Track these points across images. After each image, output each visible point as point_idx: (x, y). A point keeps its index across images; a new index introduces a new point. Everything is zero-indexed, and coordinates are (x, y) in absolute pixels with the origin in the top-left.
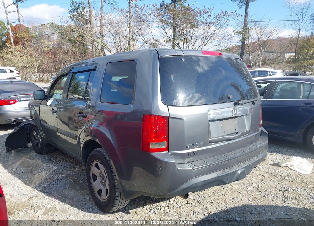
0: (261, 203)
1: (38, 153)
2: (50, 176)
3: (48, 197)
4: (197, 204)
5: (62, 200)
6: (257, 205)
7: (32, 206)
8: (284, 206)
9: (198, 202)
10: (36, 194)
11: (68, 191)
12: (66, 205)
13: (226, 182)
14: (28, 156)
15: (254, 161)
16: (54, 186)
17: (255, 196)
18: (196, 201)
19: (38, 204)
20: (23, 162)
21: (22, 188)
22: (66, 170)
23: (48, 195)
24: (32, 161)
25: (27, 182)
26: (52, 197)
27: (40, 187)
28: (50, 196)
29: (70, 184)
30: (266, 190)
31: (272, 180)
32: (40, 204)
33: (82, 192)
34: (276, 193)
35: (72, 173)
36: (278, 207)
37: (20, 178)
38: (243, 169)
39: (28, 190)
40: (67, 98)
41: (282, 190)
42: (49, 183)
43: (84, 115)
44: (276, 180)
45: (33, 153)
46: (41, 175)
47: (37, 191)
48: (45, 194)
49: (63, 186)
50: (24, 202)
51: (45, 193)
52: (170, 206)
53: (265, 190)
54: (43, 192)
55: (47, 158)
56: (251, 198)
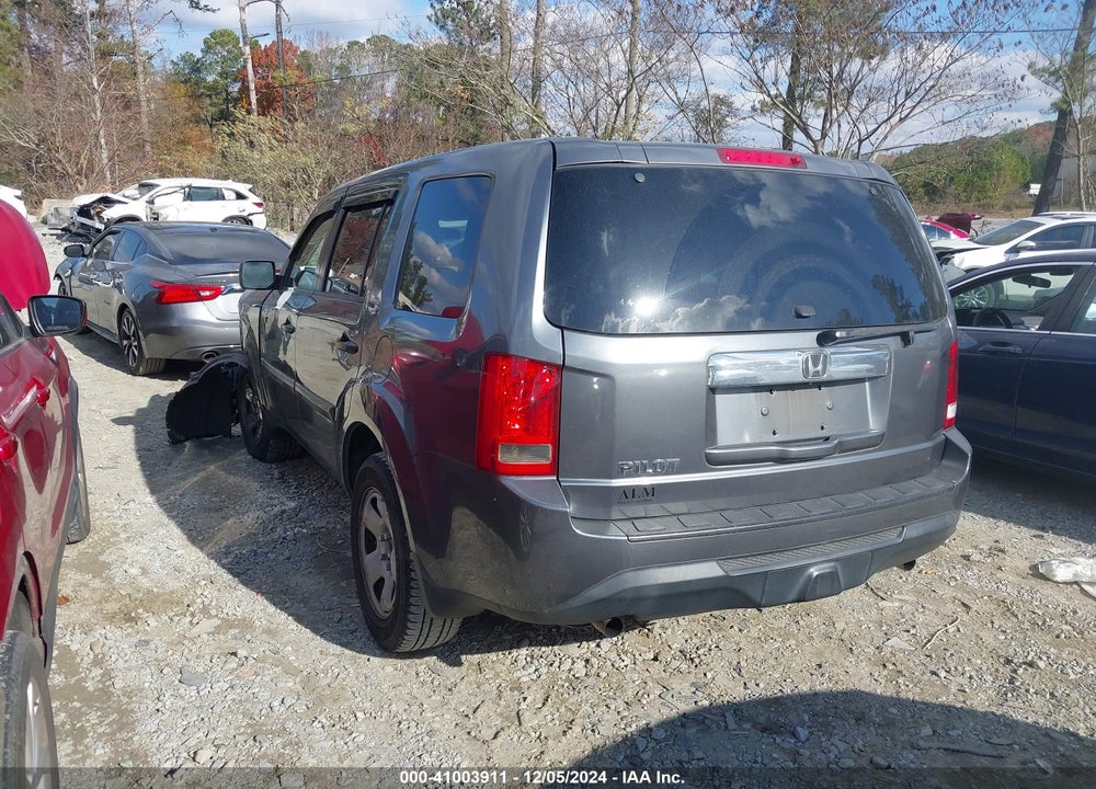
0: (910, 693)
1: (254, 457)
2: (266, 527)
3: (240, 586)
4: (684, 667)
5: (277, 600)
6: (895, 695)
7: (188, 606)
8: (993, 713)
9: (692, 660)
10: (212, 573)
11: (303, 575)
12: (284, 616)
13: (758, 599)
14: (225, 462)
15: (886, 544)
16: (266, 557)
17: (899, 668)
18: (685, 656)
19: (207, 603)
20: (207, 479)
21: (179, 552)
22: (317, 516)
23: (242, 582)
24: (232, 479)
25: (196, 537)
26: (252, 589)
27: (227, 554)
28: (246, 583)
29: (316, 557)
30: (952, 655)
31: (992, 623)
32: (213, 604)
33: (344, 584)
34: (984, 669)
35: (330, 527)
36: (972, 713)
37: (181, 525)
38: (832, 564)
39: (194, 559)
40: (324, 289)
41: (1015, 661)
42: (255, 548)
43: (351, 344)
44: (1009, 625)
45: (242, 457)
46: (242, 523)
47: (216, 564)
48: (234, 576)
49: (292, 560)
50: (172, 592)
51: (236, 574)
52: (594, 660)
53: (948, 654)
54: (231, 571)
55: (276, 473)
56: (885, 673)
